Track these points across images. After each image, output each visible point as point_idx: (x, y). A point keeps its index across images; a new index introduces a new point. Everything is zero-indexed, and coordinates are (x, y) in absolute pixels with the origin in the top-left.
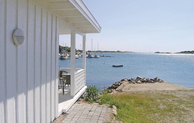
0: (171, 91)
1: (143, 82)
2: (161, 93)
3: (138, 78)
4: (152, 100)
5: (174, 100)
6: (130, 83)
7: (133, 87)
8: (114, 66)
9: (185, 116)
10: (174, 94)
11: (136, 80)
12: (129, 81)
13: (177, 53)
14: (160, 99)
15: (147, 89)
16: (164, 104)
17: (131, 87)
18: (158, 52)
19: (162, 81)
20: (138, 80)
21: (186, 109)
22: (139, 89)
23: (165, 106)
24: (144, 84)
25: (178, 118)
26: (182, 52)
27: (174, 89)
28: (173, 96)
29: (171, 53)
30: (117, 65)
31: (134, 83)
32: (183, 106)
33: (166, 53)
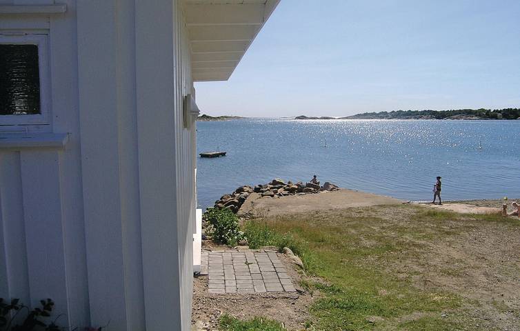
0: (367, 209)
1: (292, 191)
2: (345, 214)
3: (275, 183)
4: (337, 230)
5: (383, 228)
6: (263, 196)
7: (277, 205)
8: (203, 156)
9: (425, 256)
10: (374, 214)
11: (271, 188)
12: (257, 190)
13: (347, 118)
14: (354, 227)
15: (310, 208)
16: (368, 237)
17: (271, 205)
18: (302, 116)
19: (335, 188)
20: (278, 188)
21: (417, 242)
22: (293, 210)
23: (374, 242)
24: (297, 197)
25: (415, 260)
26: (358, 116)
27: (368, 204)
28: (376, 220)
29: (332, 118)
30: (211, 154)
31: (272, 196)
32: (408, 238)
33: (322, 118)
